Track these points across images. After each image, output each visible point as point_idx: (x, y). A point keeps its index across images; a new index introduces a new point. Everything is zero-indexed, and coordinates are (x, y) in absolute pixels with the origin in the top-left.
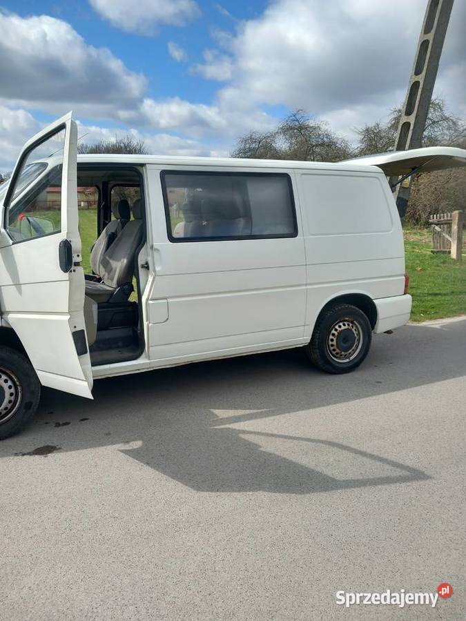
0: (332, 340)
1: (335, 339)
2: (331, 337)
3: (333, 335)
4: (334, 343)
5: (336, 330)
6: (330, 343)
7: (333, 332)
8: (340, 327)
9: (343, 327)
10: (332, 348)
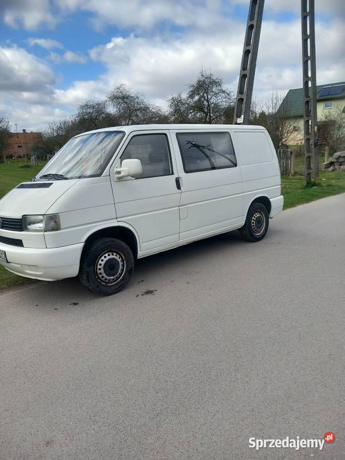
0: (253, 223)
1: (254, 222)
2: (252, 221)
3: (254, 220)
4: (254, 224)
5: (255, 217)
6: (252, 224)
7: (253, 218)
8: (256, 215)
9: (258, 216)
10: (253, 227)
